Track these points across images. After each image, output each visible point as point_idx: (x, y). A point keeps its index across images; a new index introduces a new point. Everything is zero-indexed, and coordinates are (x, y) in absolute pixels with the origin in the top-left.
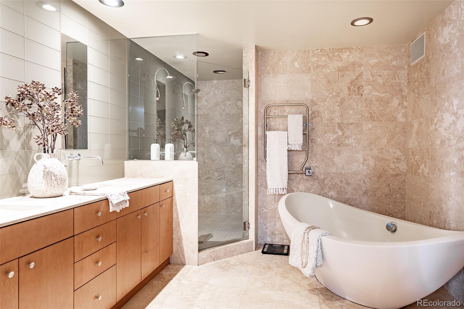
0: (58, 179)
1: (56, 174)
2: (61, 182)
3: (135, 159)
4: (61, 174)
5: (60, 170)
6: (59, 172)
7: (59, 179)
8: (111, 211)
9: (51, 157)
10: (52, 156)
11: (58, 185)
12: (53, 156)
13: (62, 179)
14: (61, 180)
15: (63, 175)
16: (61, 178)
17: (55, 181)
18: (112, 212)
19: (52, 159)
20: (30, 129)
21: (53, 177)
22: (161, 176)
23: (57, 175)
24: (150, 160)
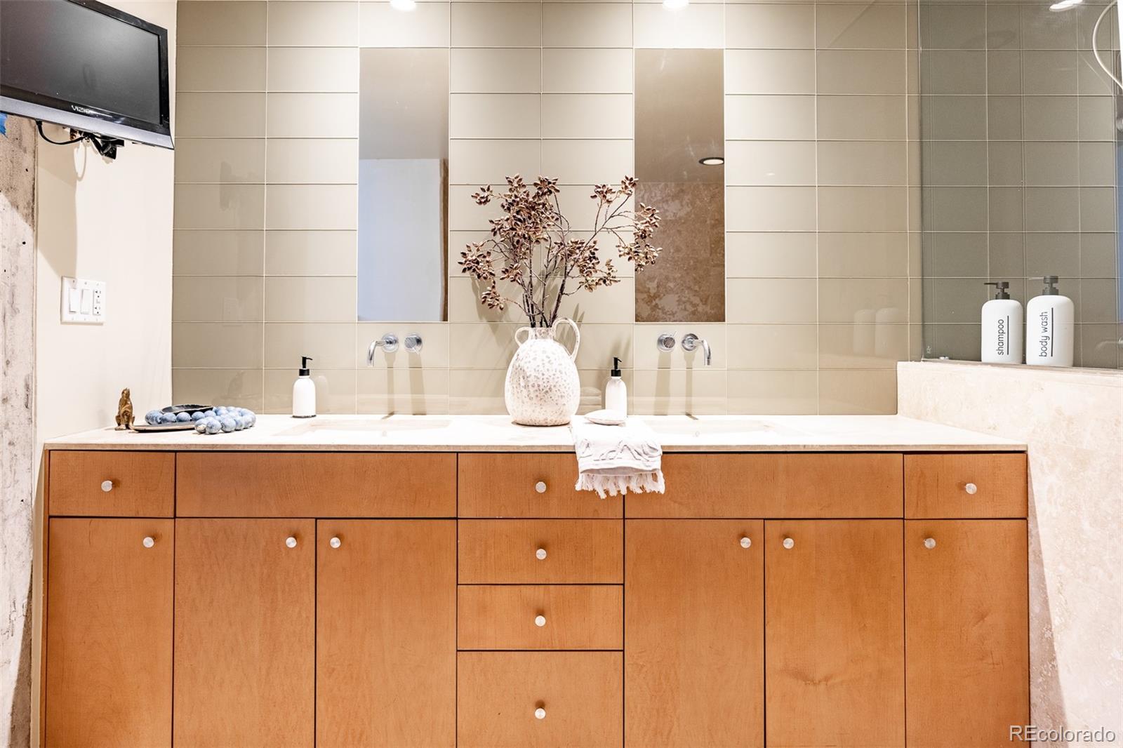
0: (530, 384)
1: (528, 374)
2: (537, 393)
3: (942, 358)
4: (540, 376)
5: (538, 366)
6: (535, 370)
7: (533, 386)
8: (578, 488)
9: (536, 335)
10: (538, 334)
11: (531, 399)
12: (540, 335)
13: (539, 386)
14: (536, 388)
15: (545, 377)
16: (536, 386)
17: (523, 389)
18: (583, 491)
19: (538, 340)
20: (554, 279)
21: (522, 379)
22: (990, 428)
23: (530, 375)
24: (981, 361)
